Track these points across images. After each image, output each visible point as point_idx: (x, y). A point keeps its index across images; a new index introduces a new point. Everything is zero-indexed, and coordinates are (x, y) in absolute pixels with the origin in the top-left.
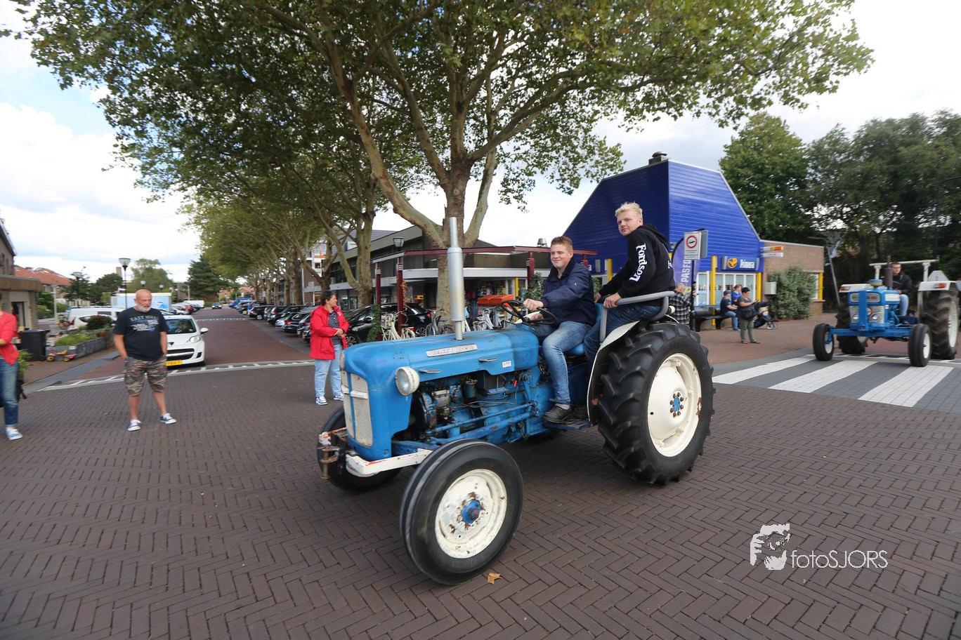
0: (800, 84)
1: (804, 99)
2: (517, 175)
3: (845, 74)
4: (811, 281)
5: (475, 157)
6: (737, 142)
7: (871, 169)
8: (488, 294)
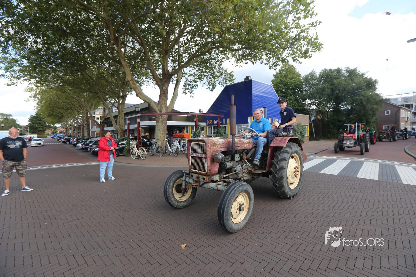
0: (299, 54)
1: (301, 60)
2: (190, 82)
3: (314, 52)
4: (305, 129)
5: (173, 74)
6: (278, 73)
7: (324, 87)
8: (177, 133)
